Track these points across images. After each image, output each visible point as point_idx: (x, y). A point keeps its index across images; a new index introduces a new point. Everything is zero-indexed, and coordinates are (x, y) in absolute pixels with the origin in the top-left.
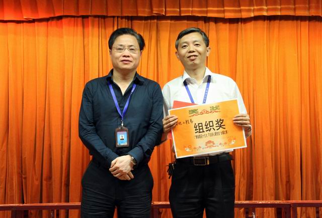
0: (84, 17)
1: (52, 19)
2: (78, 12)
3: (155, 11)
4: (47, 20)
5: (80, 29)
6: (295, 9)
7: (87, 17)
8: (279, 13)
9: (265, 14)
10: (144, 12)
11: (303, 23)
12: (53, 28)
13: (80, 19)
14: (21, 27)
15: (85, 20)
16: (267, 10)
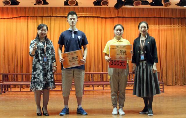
0: (27, 16)
1: (18, 17)
2: (25, 15)
3: (49, 15)
4: (17, 18)
5: (26, 20)
6: (92, 14)
7: (29, 16)
8: (87, 15)
9: (83, 15)
10: (46, 15)
11: (96, 18)
12: (18, 20)
13: (26, 17)
14: (9, 20)
15: (28, 17)
16: (84, 14)
